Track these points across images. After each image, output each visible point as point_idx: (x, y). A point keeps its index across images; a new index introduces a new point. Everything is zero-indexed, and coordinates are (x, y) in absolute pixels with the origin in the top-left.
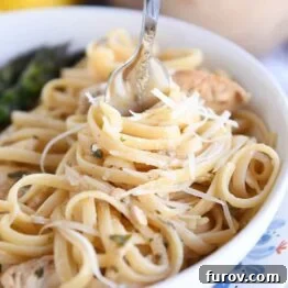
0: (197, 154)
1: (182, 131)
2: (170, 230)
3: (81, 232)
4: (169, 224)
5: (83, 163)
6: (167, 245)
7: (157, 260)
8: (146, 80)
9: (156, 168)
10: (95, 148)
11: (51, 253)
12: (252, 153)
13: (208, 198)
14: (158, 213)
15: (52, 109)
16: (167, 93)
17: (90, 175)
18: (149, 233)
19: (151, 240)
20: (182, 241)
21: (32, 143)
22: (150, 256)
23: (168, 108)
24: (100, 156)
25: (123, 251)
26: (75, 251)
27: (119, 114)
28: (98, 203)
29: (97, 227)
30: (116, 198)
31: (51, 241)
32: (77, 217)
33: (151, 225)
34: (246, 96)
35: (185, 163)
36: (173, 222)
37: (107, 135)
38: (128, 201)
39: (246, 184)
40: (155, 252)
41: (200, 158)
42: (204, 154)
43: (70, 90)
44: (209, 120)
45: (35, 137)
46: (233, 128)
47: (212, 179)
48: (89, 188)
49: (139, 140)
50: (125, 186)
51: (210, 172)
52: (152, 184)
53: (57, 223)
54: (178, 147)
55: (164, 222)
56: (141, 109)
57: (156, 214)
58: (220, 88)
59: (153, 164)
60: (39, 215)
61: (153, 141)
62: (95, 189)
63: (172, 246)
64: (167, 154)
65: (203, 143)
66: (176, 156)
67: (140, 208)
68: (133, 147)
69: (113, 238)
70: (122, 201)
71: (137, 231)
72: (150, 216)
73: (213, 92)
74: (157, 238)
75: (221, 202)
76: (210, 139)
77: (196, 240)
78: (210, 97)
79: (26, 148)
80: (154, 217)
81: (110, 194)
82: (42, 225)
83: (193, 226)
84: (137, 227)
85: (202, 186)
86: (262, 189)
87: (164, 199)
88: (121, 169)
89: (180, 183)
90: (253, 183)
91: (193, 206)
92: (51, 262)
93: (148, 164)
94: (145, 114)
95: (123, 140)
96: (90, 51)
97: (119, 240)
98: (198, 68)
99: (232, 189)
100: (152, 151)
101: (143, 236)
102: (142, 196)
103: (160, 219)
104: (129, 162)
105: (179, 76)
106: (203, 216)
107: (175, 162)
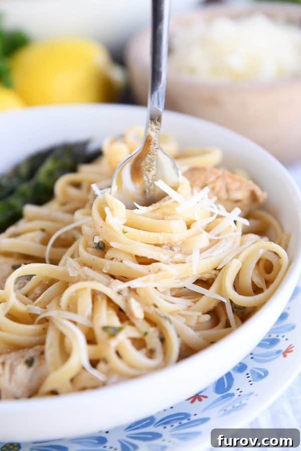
0: (202, 251)
1: (189, 227)
2: (167, 324)
3: (75, 323)
4: (165, 318)
5: (85, 254)
6: (163, 340)
7: (151, 354)
8: (153, 173)
9: (158, 261)
10: (97, 240)
11: (43, 343)
12: (261, 252)
13: (211, 295)
14: (156, 306)
15: (64, 204)
16: (175, 188)
17: (91, 267)
18: (145, 327)
19: (146, 334)
20: (179, 336)
21: (38, 235)
22: (144, 351)
23: (175, 202)
24: (102, 248)
25: (114, 343)
26: (67, 341)
27: (124, 207)
28: (95, 295)
29: (91, 318)
30: (113, 289)
31: (44, 331)
32: (72, 307)
33: (148, 319)
34: (262, 195)
35: (188, 259)
36: (170, 317)
37: (110, 227)
38: (125, 293)
39: (253, 282)
40: (149, 347)
41: (205, 254)
42: (210, 250)
43: (85, 187)
44: (219, 217)
45: (43, 230)
46: (244, 226)
47: (216, 276)
48: (87, 279)
49: (142, 232)
50: (124, 279)
51: (215, 269)
52: (152, 277)
53: (52, 313)
54: (183, 243)
55: (161, 316)
56: (148, 202)
57: (153, 308)
58: (234, 186)
59: (155, 258)
60: (36, 305)
61: (156, 234)
62: (93, 280)
63: (168, 341)
64: (171, 248)
65: (210, 241)
66: (180, 251)
67: (137, 300)
68: (136, 240)
69: (105, 329)
70: (119, 293)
71: (133, 325)
72: (147, 309)
73: (227, 190)
74: (153, 332)
75: (224, 300)
76: (218, 235)
77: (193, 336)
78: (223, 194)
79: (33, 240)
80: (151, 310)
81: (108, 285)
82: (38, 315)
83: (193, 322)
84: (133, 320)
85: (205, 283)
86: (268, 287)
87: (164, 293)
88: (121, 261)
89: (183, 279)
90: (260, 282)
91: (195, 302)
92: (42, 353)
93: (150, 257)
94: (151, 208)
95: (125, 232)
96: (106, 148)
97: (111, 331)
98: (217, 167)
99: (236, 286)
100: (156, 245)
101: (138, 330)
102: (140, 288)
103: (156, 313)
104: (131, 255)
105: (193, 173)
106: (204, 314)
107: (179, 257)
